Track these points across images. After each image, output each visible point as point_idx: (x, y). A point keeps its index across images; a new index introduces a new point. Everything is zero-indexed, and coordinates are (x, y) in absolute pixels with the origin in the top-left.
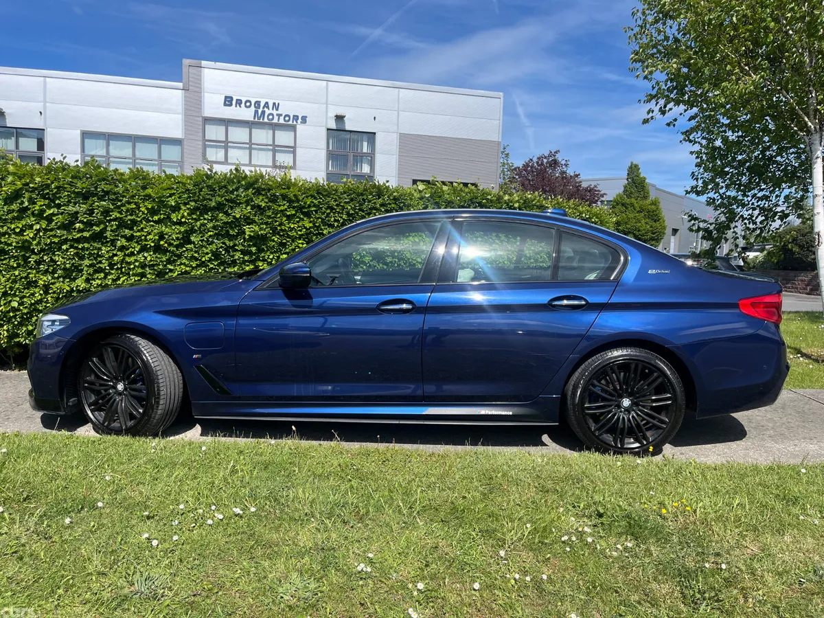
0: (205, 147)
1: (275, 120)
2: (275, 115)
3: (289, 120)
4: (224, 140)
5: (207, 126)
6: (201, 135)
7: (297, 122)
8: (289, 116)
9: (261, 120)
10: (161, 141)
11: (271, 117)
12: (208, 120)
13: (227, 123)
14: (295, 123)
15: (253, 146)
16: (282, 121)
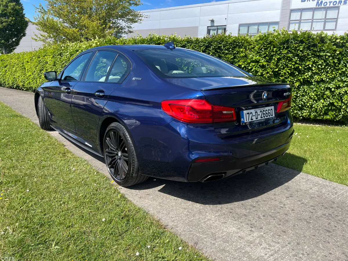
0: (289, 24)
1: (328, 5)
2: (328, 3)
3: (336, 4)
4: (299, 19)
5: (292, 14)
6: (288, 18)
7: (340, 4)
8: (336, 2)
9: (320, 6)
10: (269, 24)
11: (325, 4)
12: (292, 11)
13: (302, 10)
14: (339, 5)
15: (314, 21)
16: (332, 5)
